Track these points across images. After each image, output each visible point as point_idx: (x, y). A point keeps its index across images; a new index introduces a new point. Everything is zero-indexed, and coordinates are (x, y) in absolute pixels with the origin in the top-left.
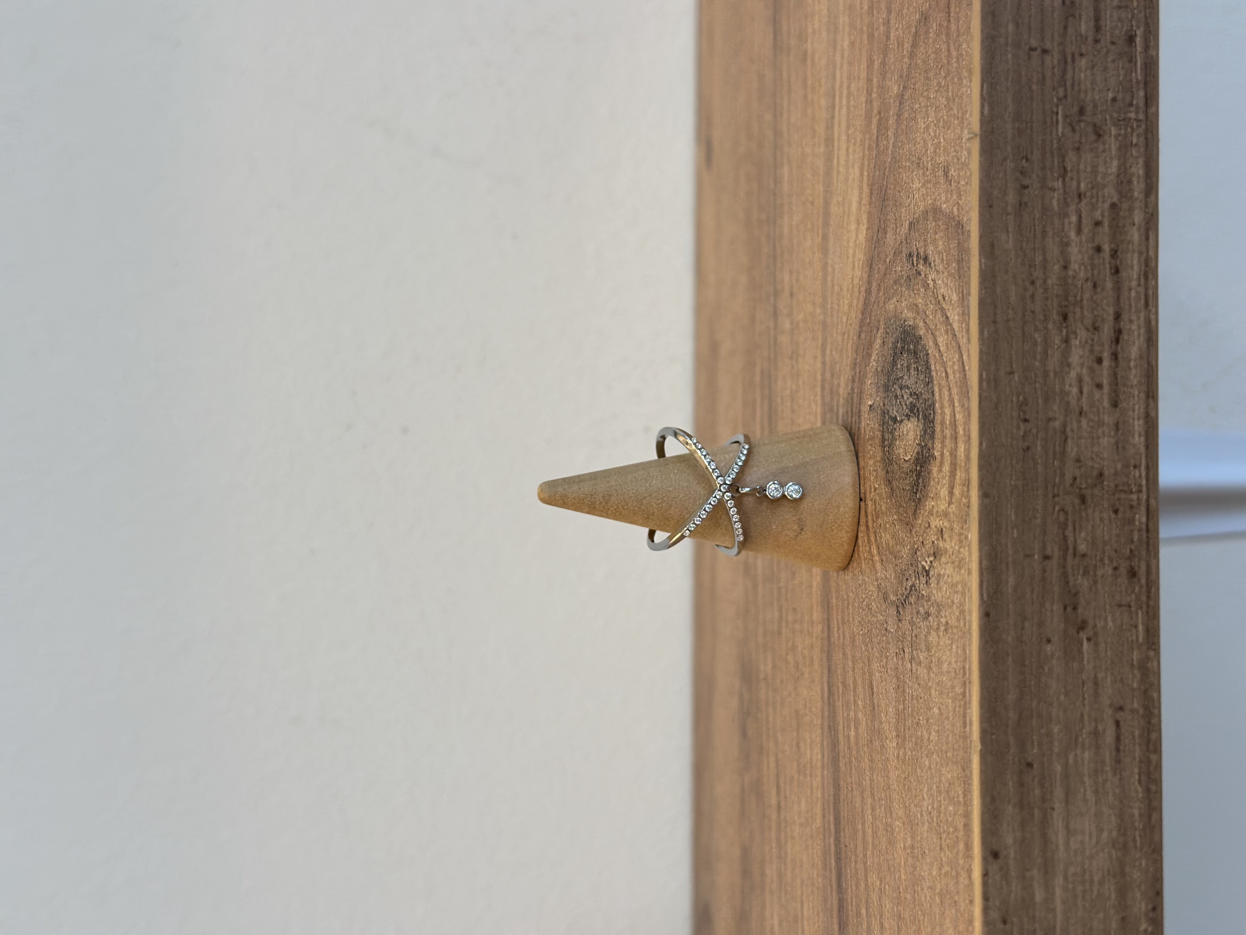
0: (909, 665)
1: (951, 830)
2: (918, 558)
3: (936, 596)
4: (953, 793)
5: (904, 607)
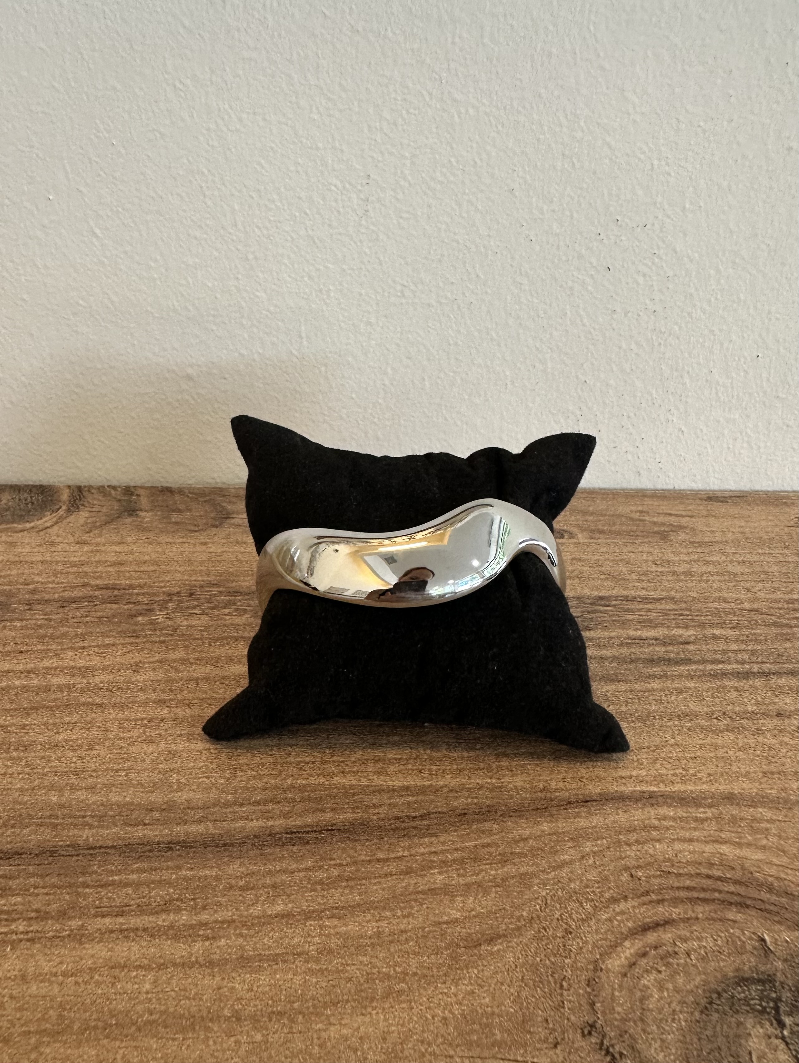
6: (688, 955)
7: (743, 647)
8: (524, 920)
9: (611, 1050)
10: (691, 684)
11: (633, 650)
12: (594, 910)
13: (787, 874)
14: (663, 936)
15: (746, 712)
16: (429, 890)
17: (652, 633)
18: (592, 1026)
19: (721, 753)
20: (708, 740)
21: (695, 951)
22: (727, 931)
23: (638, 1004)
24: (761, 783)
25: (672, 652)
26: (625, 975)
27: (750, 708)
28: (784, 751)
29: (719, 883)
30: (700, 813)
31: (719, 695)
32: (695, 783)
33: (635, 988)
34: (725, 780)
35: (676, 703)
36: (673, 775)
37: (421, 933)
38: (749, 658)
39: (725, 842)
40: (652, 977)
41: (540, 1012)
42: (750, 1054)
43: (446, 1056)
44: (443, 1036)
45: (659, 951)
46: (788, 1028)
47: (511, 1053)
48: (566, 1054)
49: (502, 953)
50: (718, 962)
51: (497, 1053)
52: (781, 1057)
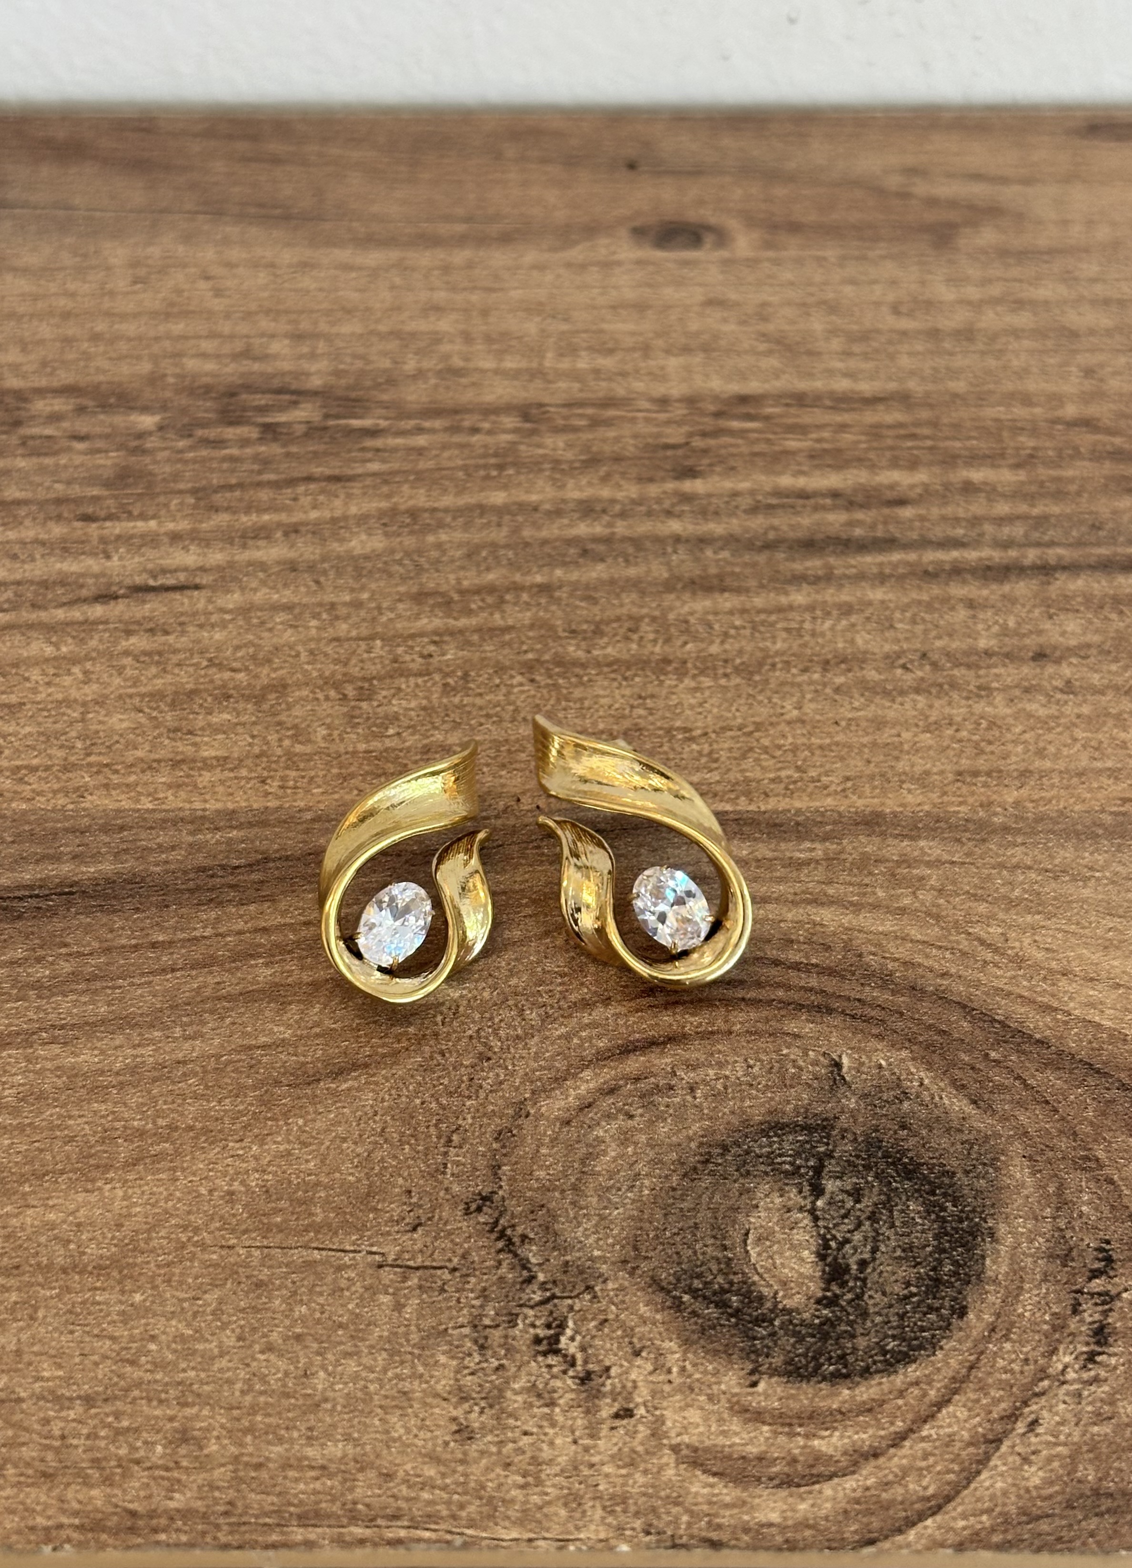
0: (391, 1258)
1: (123, 1452)
2: (577, 1296)
3: (516, 1386)
4: (185, 1463)
5: (491, 1231)
6: (692, 1090)
7: (1023, 508)
8: (409, 1040)
9: (509, 1232)
10: (877, 594)
11: (776, 522)
12: (543, 1021)
13: (927, 956)
14: (657, 1062)
15: (972, 651)
16: (241, 994)
17: (832, 480)
18: (486, 1199)
19: (886, 736)
20: (870, 712)
21: (707, 1084)
22: (778, 1051)
23: (576, 1165)
24: (945, 793)
25: (859, 523)
26: (568, 1123)
27: (982, 644)
28: (1018, 730)
29: (792, 973)
30: (800, 851)
31: (928, 617)
32: (810, 795)
33: (578, 1142)
34: (874, 788)
35: (829, 635)
36: (773, 780)
37: (213, 1063)
38: (1026, 535)
39: (831, 902)
40: (614, 1125)
41: (400, 1181)
42: (747, 1234)
43: (222, 1247)
44: (222, 1218)
45: (641, 1085)
46: (827, 1196)
47: (335, 1240)
48: (429, 1240)
49: (354, 1093)
50: (742, 1100)
51: (311, 1240)
52: (799, 1236)
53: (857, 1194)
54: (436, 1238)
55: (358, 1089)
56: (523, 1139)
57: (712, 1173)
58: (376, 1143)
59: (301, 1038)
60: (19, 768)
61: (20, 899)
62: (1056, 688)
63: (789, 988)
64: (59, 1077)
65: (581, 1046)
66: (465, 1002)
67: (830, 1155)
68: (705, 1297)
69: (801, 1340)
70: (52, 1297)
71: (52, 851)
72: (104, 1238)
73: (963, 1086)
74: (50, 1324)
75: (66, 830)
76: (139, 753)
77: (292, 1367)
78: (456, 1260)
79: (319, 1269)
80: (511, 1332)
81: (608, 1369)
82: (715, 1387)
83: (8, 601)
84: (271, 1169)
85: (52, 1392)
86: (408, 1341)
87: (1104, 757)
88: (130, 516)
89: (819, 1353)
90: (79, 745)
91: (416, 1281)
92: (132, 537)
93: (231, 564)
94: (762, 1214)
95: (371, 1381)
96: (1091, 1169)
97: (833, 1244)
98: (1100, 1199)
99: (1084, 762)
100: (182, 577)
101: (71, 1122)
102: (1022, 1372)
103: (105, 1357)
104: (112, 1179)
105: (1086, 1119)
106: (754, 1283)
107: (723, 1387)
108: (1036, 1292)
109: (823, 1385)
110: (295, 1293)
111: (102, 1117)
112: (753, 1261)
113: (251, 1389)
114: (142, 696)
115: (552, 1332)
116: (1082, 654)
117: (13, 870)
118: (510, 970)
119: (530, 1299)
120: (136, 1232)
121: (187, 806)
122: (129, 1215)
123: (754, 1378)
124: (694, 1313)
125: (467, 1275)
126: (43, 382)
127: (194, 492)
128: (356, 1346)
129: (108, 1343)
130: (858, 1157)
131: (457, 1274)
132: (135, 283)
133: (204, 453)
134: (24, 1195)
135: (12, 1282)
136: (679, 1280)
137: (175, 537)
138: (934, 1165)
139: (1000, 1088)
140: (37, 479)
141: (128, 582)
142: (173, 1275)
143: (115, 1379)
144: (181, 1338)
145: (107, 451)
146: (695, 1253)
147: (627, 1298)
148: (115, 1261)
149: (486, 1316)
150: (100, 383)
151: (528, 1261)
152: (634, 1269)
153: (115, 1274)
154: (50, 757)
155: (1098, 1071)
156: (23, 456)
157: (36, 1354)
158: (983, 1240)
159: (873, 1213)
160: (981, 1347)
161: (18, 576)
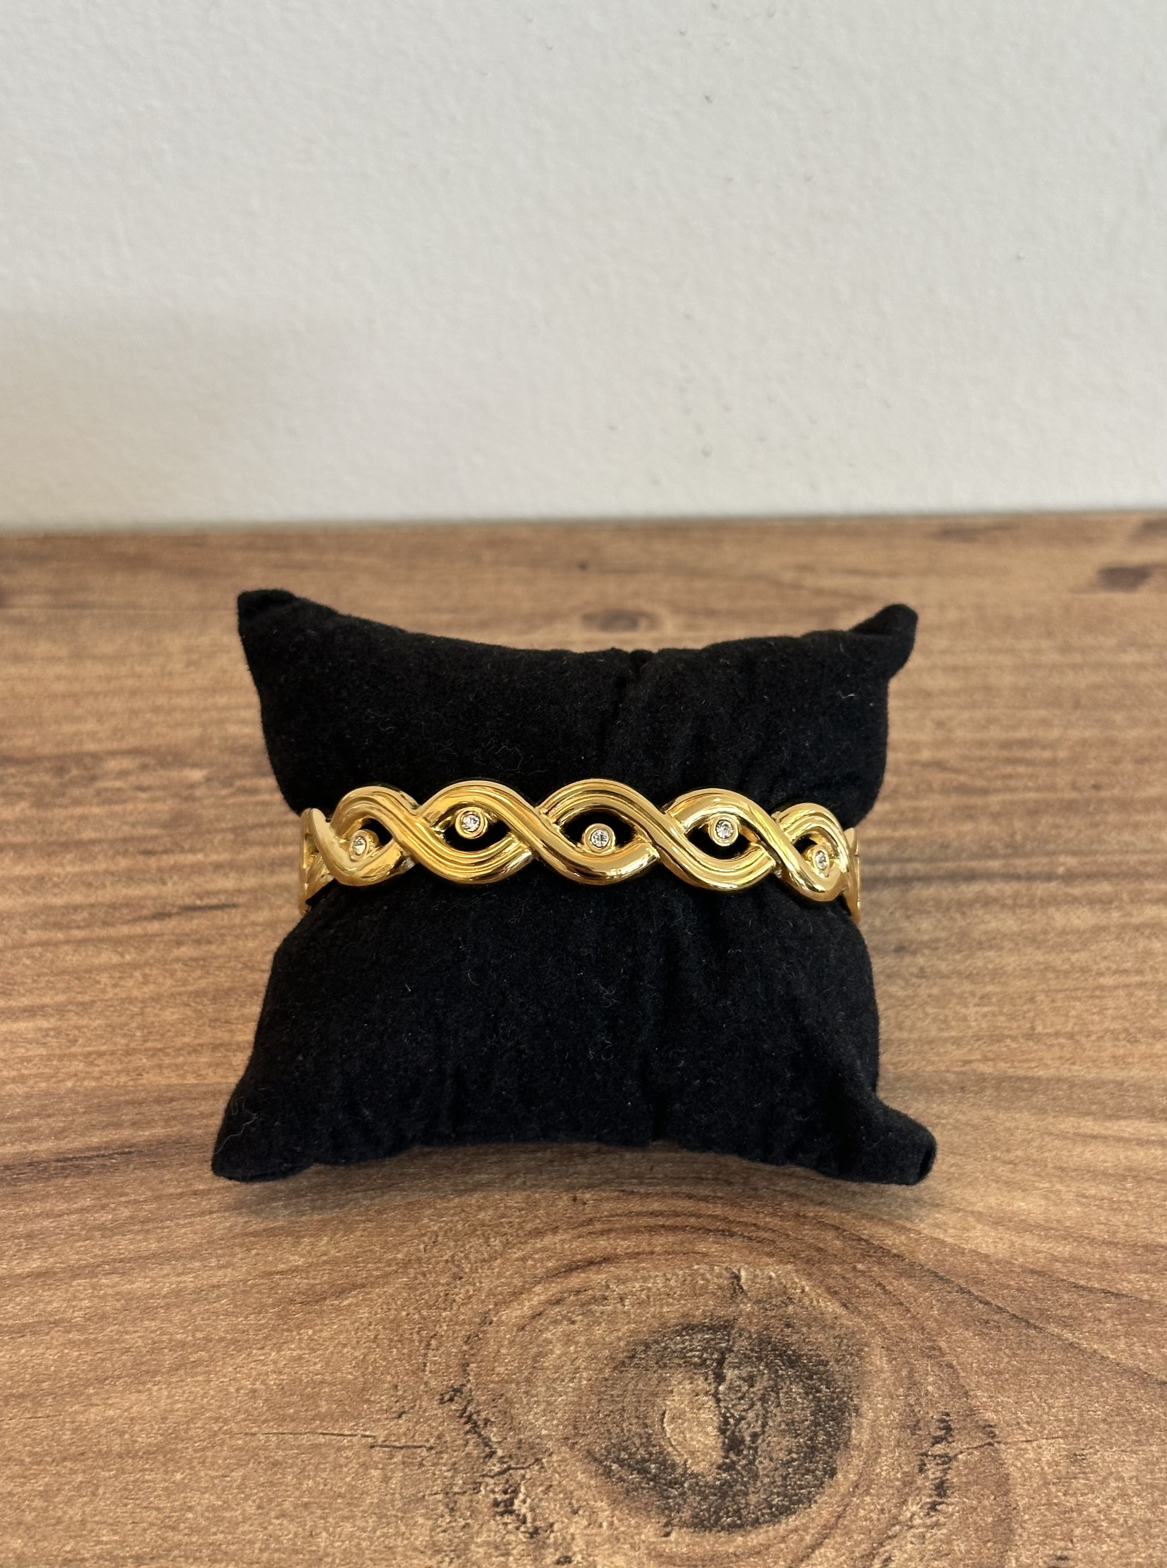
0: (380, 1441)
2: (528, 1467)
3: (479, 1540)
5: (461, 1417)
6: (622, 1299)
8: (397, 1264)
9: (475, 1417)
14: (594, 1277)
18: (456, 1391)
21: (633, 1294)
22: (689, 1267)
23: (529, 1362)
26: (523, 1328)
29: (703, 1204)
33: (531, 1343)
37: (241, 1286)
40: (560, 1329)
41: (389, 1378)
42: (664, 1414)
43: (246, 1434)
44: (246, 1411)
45: (582, 1296)
46: (727, 1382)
47: (337, 1426)
48: (411, 1424)
49: (353, 1308)
50: (661, 1307)
51: (317, 1427)
52: (704, 1415)
53: (750, 1380)
54: (417, 1423)
55: (357, 1305)
56: (487, 1343)
57: (637, 1366)
58: (370, 1347)
59: (311, 1265)
60: (90, 1054)
61: (90, 1158)
62: (912, 974)
63: (700, 1216)
64: (118, 1300)
65: (534, 1266)
66: (441, 1233)
67: (730, 1350)
68: (629, 1466)
69: (705, 1498)
70: (110, 1478)
71: (115, 1119)
72: (153, 1429)
73: (836, 1293)
74: (108, 1499)
75: (128, 1103)
76: (187, 1040)
77: (300, 1529)
78: (432, 1441)
79: (323, 1450)
80: (475, 1497)
81: (552, 1525)
82: (636, 1538)
83: (84, 920)
84: (287, 1370)
85: (109, 1553)
86: (393, 1506)
87: (949, 1028)
88: (183, 851)
89: (719, 1509)
90: (138, 1034)
91: (400, 1457)
92: (184, 866)
93: (262, 887)
94: (676, 1398)
95: (364, 1539)
96: (936, 1357)
97: (731, 1421)
98: (942, 1380)
99: (933, 1033)
100: (223, 898)
101: (128, 1337)
102: (878, 1520)
103: (152, 1524)
104: (159, 1382)
105: (931, 1316)
106: (668, 1453)
107: (643, 1537)
108: (890, 1455)
109: (722, 1534)
110: (303, 1470)
111: (152, 1332)
112: (668, 1435)
113: (267, 1548)
114: (190, 994)
115: (508, 1496)
116: (934, 945)
117: (83, 1135)
118: (479, 1207)
119: (490, 1471)
120: (178, 1423)
121: (224, 1080)
122: (172, 1411)
123: (668, 1530)
124: (621, 1479)
125: (441, 1452)
126: (115, 745)
127: (233, 830)
128: (351, 1511)
129: (155, 1513)
130: (752, 1350)
131: (433, 1452)
132: (189, 664)
133: (242, 799)
134: (89, 1396)
135: (78, 1466)
136: (609, 1453)
137: (218, 867)
138: (812, 1356)
139: (865, 1294)
140: (110, 822)
141: (180, 902)
142: (207, 1457)
143: (160, 1542)
144: (212, 1508)
145: (164, 800)
146: (622, 1430)
147: (568, 1468)
148: (160, 1448)
149: (456, 1485)
150: (159, 746)
151: (490, 1440)
152: (574, 1444)
153: (161, 1458)
154: (115, 1044)
155: (941, 1278)
156: (98, 805)
157: (97, 1523)
158: (850, 1415)
159: (764, 1395)
160: (847, 1500)
161: (92, 900)
